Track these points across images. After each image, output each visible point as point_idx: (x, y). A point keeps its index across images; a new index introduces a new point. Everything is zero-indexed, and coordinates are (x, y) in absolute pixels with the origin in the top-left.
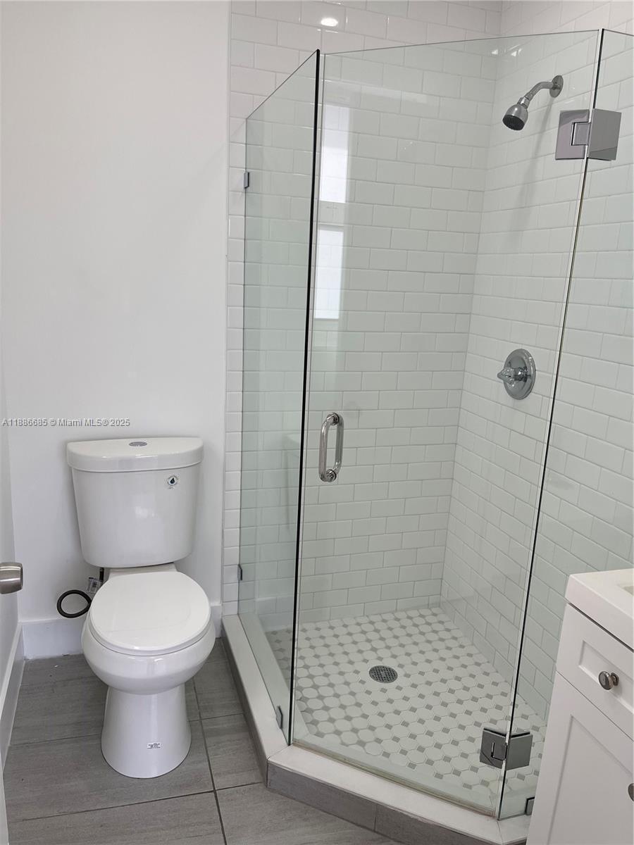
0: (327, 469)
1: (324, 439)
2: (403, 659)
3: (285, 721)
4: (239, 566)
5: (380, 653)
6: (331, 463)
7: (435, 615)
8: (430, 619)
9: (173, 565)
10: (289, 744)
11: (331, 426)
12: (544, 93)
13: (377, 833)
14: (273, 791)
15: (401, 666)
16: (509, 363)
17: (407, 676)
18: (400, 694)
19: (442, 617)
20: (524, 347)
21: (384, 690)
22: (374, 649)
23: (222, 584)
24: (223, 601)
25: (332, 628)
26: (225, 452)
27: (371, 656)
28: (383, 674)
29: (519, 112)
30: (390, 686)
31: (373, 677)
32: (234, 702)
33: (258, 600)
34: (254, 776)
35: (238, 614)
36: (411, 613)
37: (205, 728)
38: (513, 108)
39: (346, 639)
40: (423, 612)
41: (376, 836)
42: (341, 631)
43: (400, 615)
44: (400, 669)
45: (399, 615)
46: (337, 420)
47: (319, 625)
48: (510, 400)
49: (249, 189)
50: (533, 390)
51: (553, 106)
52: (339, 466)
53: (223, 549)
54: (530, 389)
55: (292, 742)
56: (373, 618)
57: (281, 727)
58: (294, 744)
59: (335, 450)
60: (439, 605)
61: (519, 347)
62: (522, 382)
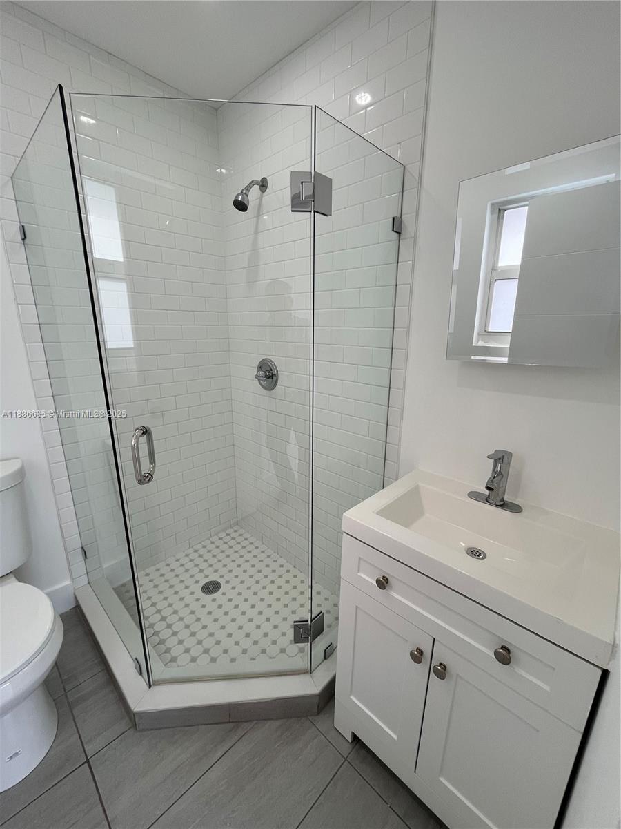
0: (143, 473)
1: (135, 450)
2: (223, 571)
3: (143, 668)
4: (83, 548)
5: (206, 572)
6: (146, 467)
7: (235, 531)
8: (234, 535)
9: (12, 575)
10: (150, 687)
11: (141, 438)
12: (256, 188)
13: (232, 722)
14: (142, 730)
15: (222, 576)
16: (260, 368)
17: (227, 582)
18: (225, 598)
19: (241, 531)
20: (268, 357)
21: (214, 600)
22: (201, 571)
23: (69, 566)
24: (72, 578)
25: (168, 565)
26: (49, 464)
27: (199, 577)
28: (211, 588)
29: (243, 198)
30: (217, 595)
31: (204, 593)
32: (96, 661)
33: (105, 566)
34: (123, 725)
35: (89, 583)
36: (221, 535)
37: (70, 700)
38: (238, 195)
39: (180, 571)
40: (228, 532)
41: (231, 725)
42: (175, 565)
43: (215, 538)
44: (222, 579)
45: (213, 539)
46: (146, 432)
47: (158, 566)
48: (265, 392)
49: (26, 240)
50: (278, 383)
51: (263, 198)
52: (154, 467)
53: (64, 541)
54: (276, 384)
55: (152, 683)
56: (196, 547)
57: (141, 673)
58: (154, 685)
59: (148, 458)
60: (237, 523)
61: (264, 357)
62: (270, 379)
